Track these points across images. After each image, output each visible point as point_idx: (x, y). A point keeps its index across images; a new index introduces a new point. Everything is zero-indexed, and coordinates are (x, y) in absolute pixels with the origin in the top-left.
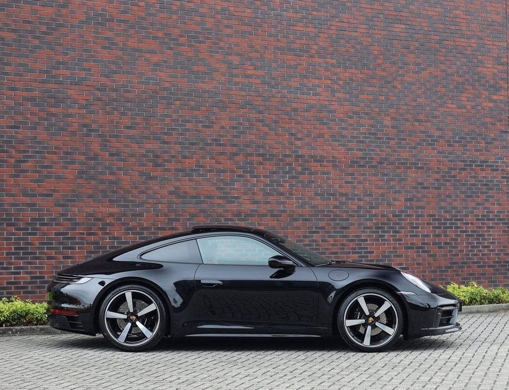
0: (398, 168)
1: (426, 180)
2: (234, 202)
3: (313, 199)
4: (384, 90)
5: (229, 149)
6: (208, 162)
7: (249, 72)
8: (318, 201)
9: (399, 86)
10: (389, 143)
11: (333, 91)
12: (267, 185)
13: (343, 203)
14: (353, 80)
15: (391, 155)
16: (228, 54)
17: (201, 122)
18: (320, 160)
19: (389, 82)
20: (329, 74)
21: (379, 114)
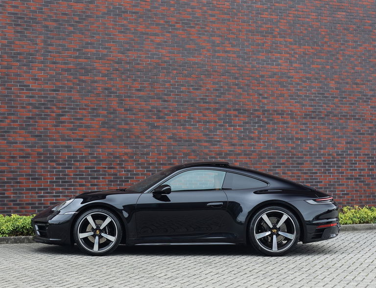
0: (341, 119)
1: (362, 128)
2: (216, 145)
3: (276, 142)
4: (330, 61)
5: (213, 106)
6: (197, 115)
7: (227, 49)
8: (280, 144)
9: (341, 58)
10: (333, 100)
11: (291, 63)
12: (241, 132)
13: (298, 145)
14: (306, 54)
15: (335, 110)
16: (212, 36)
17: (192, 86)
18: (281, 113)
19: (333, 55)
20: (287, 49)
21: (326, 79)
